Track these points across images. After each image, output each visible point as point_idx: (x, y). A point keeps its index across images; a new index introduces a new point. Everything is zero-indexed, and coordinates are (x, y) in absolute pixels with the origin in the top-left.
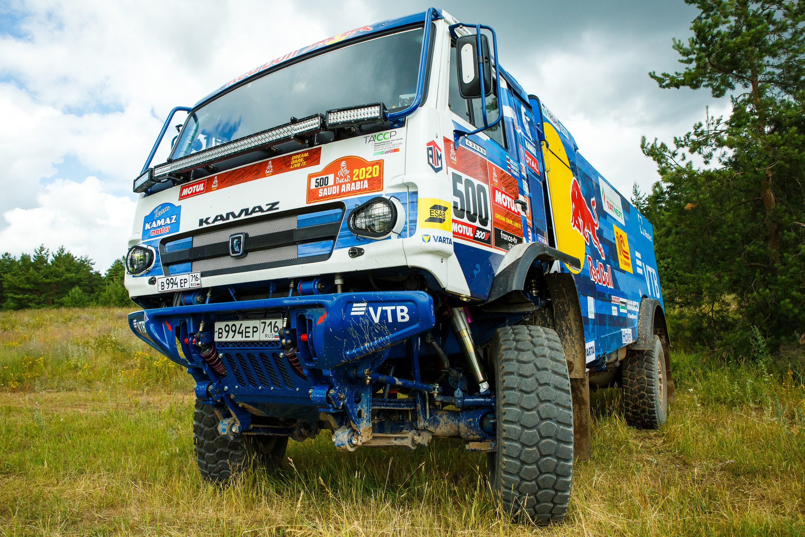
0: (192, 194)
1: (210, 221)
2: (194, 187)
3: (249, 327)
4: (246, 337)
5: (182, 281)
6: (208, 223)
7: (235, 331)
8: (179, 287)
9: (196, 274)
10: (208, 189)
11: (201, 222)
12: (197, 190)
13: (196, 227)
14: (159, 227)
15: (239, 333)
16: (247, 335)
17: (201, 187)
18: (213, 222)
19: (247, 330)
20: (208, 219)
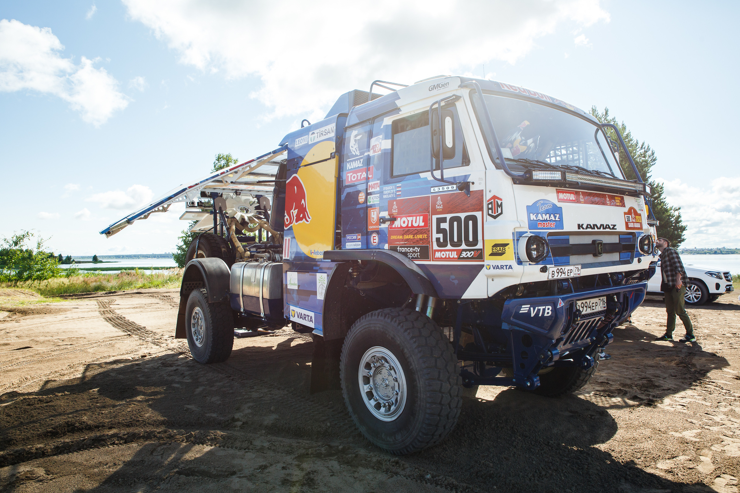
0: (567, 200)
1: (584, 226)
2: (568, 194)
3: (594, 303)
4: (593, 310)
5: (569, 271)
6: (583, 228)
7: (586, 307)
8: (566, 276)
9: (578, 266)
10: (577, 201)
11: (580, 226)
12: (571, 199)
13: (576, 229)
14: (544, 220)
15: (589, 307)
16: (593, 308)
17: (572, 197)
18: (586, 228)
19: (593, 305)
20: (582, 225)
